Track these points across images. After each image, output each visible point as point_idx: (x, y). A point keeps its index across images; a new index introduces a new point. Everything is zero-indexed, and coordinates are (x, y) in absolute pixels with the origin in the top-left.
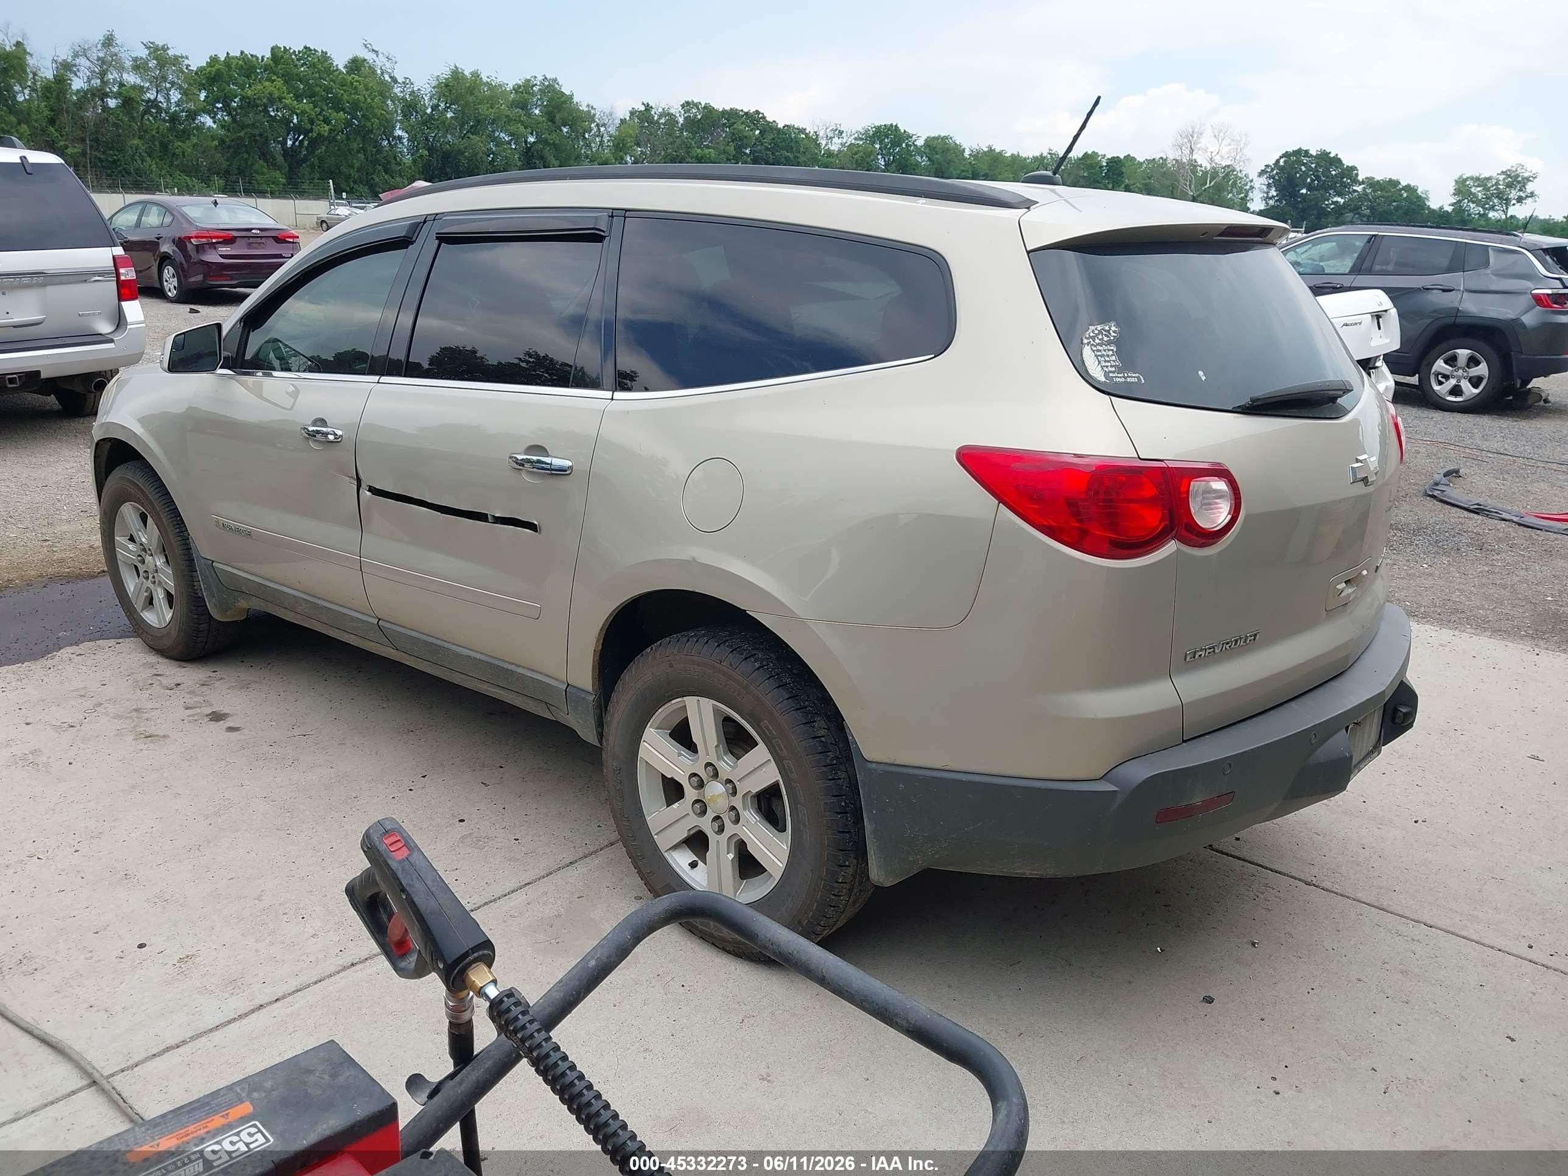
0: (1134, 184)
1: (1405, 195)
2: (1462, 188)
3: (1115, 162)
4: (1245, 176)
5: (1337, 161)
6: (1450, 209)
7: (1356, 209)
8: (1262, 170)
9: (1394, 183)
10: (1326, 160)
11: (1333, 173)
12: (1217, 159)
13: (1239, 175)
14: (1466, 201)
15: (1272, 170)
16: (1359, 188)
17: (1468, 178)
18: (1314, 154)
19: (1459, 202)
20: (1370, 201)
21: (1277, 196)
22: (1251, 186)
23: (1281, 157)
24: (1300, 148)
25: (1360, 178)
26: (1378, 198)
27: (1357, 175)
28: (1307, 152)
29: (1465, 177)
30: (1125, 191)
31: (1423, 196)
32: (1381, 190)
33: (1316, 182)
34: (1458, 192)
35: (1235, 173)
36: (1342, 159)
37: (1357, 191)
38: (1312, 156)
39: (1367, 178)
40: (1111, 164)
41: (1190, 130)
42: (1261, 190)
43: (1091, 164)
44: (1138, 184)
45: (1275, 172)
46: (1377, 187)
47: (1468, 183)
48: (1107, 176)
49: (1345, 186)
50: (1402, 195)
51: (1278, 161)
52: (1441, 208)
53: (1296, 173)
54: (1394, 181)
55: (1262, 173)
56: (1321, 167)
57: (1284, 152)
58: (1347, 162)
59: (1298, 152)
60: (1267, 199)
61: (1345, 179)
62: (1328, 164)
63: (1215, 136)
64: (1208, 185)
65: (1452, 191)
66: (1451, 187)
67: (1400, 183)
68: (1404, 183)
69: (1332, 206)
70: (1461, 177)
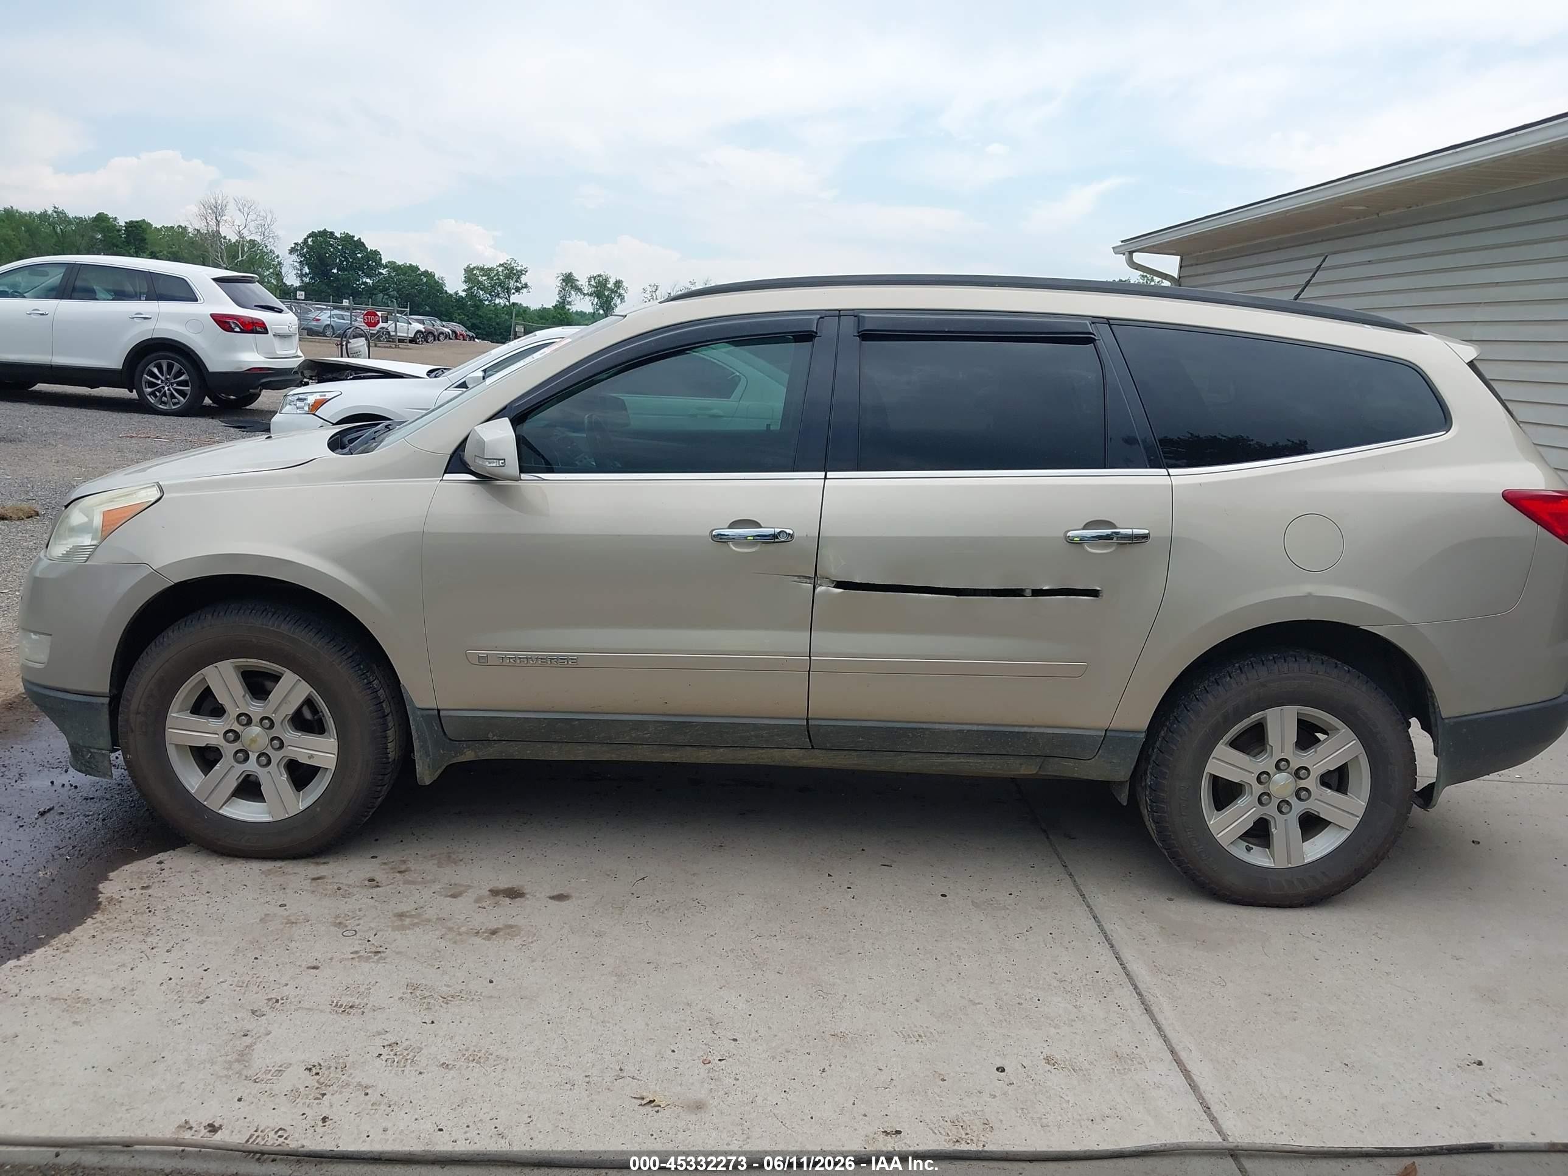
0: (161, 252)
1: (425, 280)
2: (470, 275)
3: (135, 226)
4: (271, 251)
5: (360, 245)
6: (463, 294)
7: (384, 290)
8: (292, 248)
9: (414, 269)
10: (352, 244)
11: (359, 255)
12: (245, 233)
13: (265, 249)
14: (476, 288)
15: (302, 249)
16: (384, 271)
17: (475, 268)
18: (339, 236)
19: (470, 288)
20: (396, 283)
21: (310, 274)
22: (278, 262)
23: (309, 237)
24: (325, 230)
25: (384, 262)
26: (402, 281)
27: (380, 259)
28: (332, 234)
29: (471, 267)
30: (151, 258)
31: (440, 281)
32: (404, 274)
33: (345, 263)
34: (468, 280)
35: (261, 248)
36: (365, 243)
37: (382, 274)
38: (336, 238)
39: (389, 262)
40: (130, 229)
41: (213, 202)
42: (294, 268)
43: (108, 227)
44: (165, 252)
45: (305, 250)
46: (399, 271)
47: (475, 272)
48: (128, 242)
49: (370, 267)
50: (422, 280)
51: (306, 240)
52: (456, 293)
53: (326, 253)
54: (413, 266)
55: (292, 251)
56: (347, 249)
57: (310, 232)
58: (370, 246)
59: (324, 233)
60: (302, 276)
61: (370, 262)
62: (353, 247)
63: (239, 210)
64: (240, 259)
65: (463, 279)
66: (462, 276)
67: (419, 269)
68: (422, 269)
69: (363, 286)
70: (468, 266)
